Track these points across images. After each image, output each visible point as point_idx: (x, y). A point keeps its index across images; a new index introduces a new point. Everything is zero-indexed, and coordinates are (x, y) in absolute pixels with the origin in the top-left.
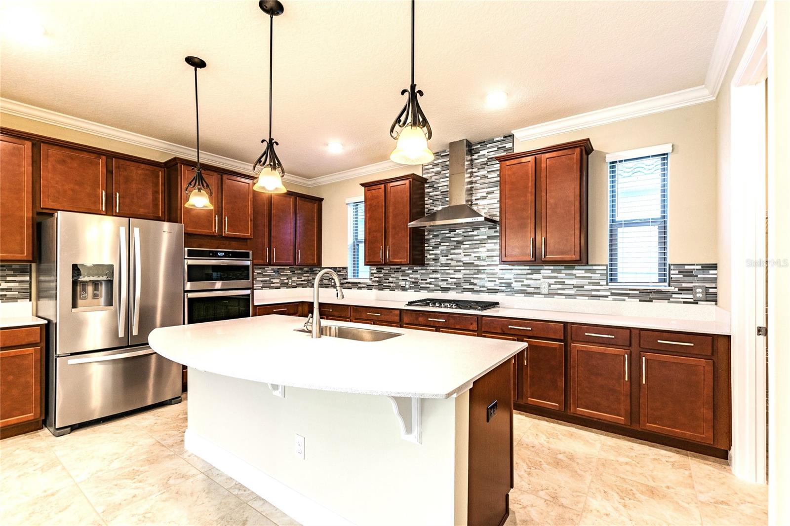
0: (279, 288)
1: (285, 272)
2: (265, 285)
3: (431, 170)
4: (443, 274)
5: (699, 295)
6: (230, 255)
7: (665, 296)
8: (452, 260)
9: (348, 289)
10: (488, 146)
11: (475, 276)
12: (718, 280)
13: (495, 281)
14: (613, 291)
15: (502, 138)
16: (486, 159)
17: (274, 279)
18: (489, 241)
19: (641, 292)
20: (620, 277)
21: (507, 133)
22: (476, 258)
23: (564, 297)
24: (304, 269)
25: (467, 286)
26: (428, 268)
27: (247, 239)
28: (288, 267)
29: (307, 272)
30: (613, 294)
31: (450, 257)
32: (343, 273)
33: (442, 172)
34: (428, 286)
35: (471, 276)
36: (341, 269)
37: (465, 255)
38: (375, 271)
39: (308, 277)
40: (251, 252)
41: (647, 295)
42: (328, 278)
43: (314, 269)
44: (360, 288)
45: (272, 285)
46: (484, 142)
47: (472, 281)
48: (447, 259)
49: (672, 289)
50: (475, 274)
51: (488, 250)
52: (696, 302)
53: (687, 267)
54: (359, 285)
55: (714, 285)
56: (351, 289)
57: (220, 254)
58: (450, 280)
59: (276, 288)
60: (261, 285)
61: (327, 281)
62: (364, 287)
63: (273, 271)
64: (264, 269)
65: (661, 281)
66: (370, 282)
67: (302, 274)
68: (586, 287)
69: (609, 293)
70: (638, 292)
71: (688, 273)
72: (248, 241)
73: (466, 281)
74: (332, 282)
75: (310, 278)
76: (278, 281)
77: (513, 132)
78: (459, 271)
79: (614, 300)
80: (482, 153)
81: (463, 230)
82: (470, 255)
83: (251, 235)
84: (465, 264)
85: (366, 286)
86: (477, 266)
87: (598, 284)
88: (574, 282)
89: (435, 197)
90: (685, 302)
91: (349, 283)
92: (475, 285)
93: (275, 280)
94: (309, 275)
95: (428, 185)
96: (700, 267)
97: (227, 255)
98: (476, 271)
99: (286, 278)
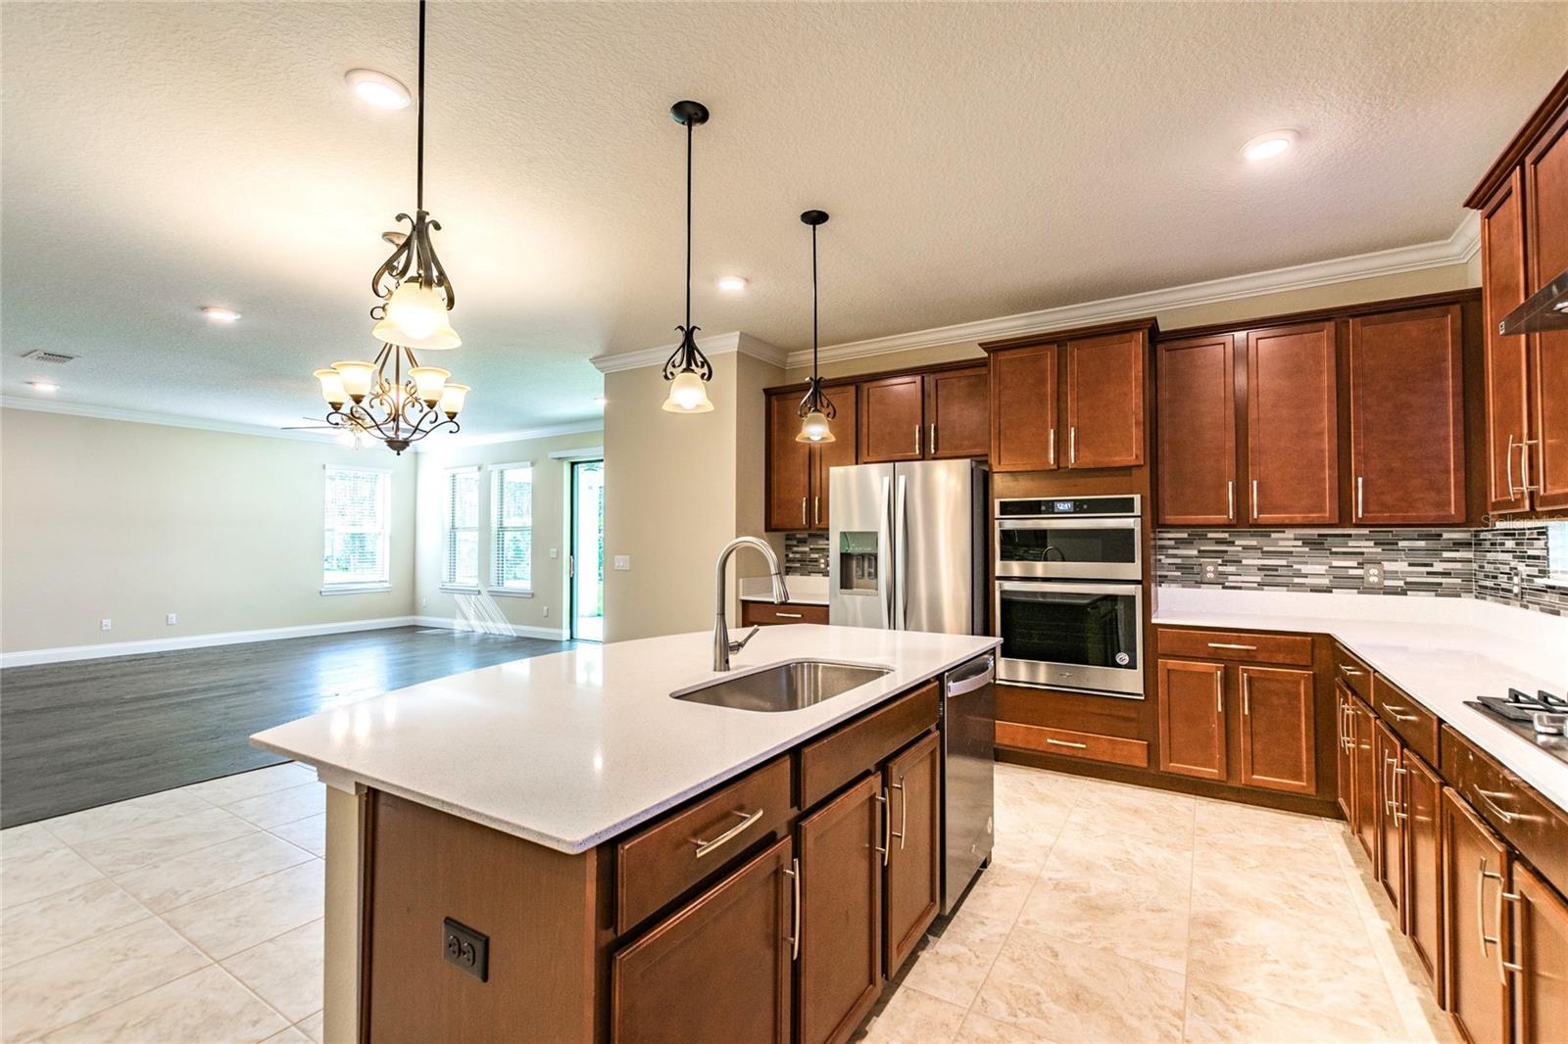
0: (1328, 590)
1: (1351, 544)
2: (1269, 580)
6: (1085, 507)
17: (1306, 563)
24: (1445, 536)
27: (1130, 468)
28: (1365, 531)
29: (1458, 545)
39: (1469, 561)
40: (1137, 498)
45: (1296, 580)
57: (1061, 507)
59: (1311, 591)
60: (1258, 579)
63: (1300, 543)
64: (1270, 536)
67: (1435, 552)
72: (1134, 471)
76: (1322, 569)
83: (1137, 457)
93: (1309, 567)
94: (1470, 555)
97: (1079, 508)
99: (1355, 564)
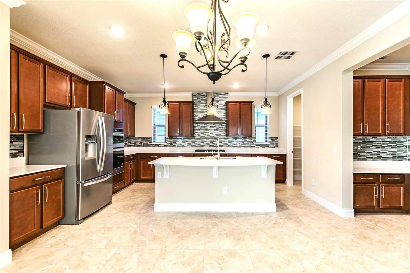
3: (196, 100)
4: (201, 140)
5: (275, 145)
7: (268, 146)
8: (205, 135)
9: (153, 147)
10: (219, 95)
11: (214, 141)
12: (278, 142)
13: (222, 143)
14: (256, 145)
15: (224, 94)
16: (219, 100)
18: (220, 129)
19: (263, 145)
20: (257, 141)
21: (226, 93)
22: (215, 135)
23: (243, 147)
25: (211, 144)
26: (195, 138)
30: (256, 146)
31: (205, 134)
32: (150, 140)
33: (201, 102)
34: (195, 145)
35: (213, 141)
36: (148, 138)
37: (210, 133)
38: (169, 139)
41: (264, 146)
42: (140, 142)
43: (129, 138)
44: (160, 147)
46: (218, 94)
47: (213, 142)
48: (203, 135)
49: (270, 144)
50: (214, 140)
51: (219, 132)
52: (274, 147)
53: (272, 138)
54: (159, 145)
55: (277, 143)
56: (155, 147)
58: (204, 142)
61: (139, 144)
62: (162, 146)
65: (266, 142)
66: (166, 144)
68: (249, 144)
69: (255, 146)
70: (262, 145)
71: (272, 140)
73: (211, 143)
74: (142, 144)
75: (126, 142)
77: (229, 93)
78: (208, 139)
79: (256, 147)
80: (217, 97)
81: (210, 124)
82: (213, 133)
84: (211, 137)
85: (163, 145)
86: (215, 137)
87: (253, 143)
88: (246, 142)
89: (198, 111)
90: (272, 147)
91: (153, 144)
92: (214, 144)
95: (195, 106)
96: (275, 138)
98: (215, 139)
